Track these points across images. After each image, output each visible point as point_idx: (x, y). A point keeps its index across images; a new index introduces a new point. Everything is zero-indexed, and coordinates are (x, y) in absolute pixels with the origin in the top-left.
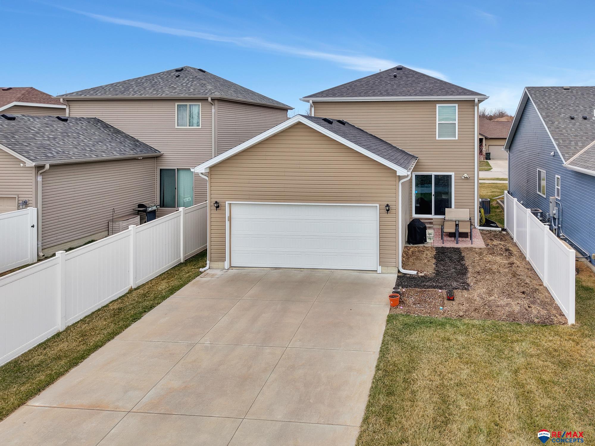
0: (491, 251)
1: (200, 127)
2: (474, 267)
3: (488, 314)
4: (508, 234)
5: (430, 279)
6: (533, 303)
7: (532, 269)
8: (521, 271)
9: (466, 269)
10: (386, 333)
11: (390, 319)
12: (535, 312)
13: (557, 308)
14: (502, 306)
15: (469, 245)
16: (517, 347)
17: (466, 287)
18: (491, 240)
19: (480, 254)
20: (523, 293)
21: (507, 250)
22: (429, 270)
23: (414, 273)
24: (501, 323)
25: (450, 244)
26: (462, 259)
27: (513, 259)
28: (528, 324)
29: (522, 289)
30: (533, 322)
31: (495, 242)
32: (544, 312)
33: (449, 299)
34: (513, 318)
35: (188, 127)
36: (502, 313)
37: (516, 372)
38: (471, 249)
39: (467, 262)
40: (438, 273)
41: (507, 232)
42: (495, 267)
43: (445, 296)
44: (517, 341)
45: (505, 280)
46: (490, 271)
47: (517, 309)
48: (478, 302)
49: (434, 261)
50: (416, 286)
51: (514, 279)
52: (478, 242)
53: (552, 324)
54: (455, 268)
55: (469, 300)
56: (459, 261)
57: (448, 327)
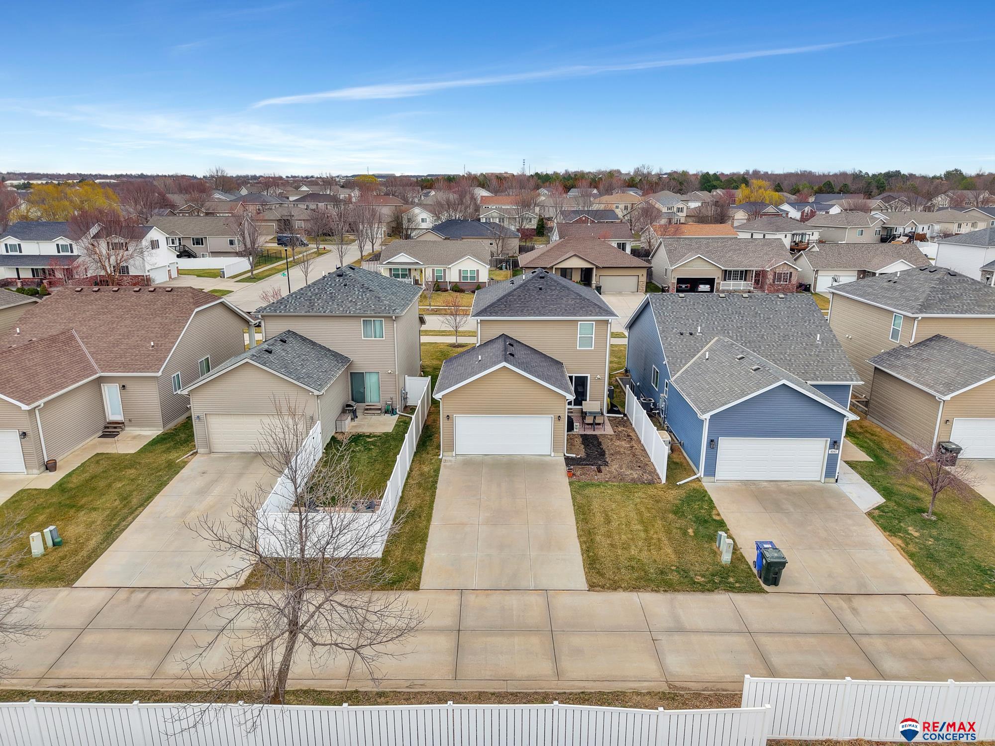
0: (618, 436)
1: (384, 339)
2: (609, 450)
3: (621, 479)
4: (628, 419)
5: (584, 460)
6: (645, 473)
7: (644, 450)
8: (638, 452)
9: (604, 451)
10: (571, 491)
11: (571, 484)
12: (645, 478)
13: (657, 475)
14: (628, 475)
15: (603, 433)
16: (636, 495)
17: (606, 464)
18: (617, 426)
19: (612, 440)
20: (639, 467)
21: (629, 436)
22: (582, 454)
23: (574, 456)
24: (627, 484)
25: (589, 432)
26: (600, 444)
27: (633, 443)
28: (641, 484)
29: (639, 465)
30: (644, 483)
31: (620, 429)
32: (650, 477)
33: (599, 472)
34: (634, 481)
35: (373, 339)
36: (628, 478)
37: (636, 505)
38: (604, 436)
39: (604, 447)
40: (588, 455)
41: (627, 417)
42: (622, 450)
43: (596, 470)
44: (636, 492)
45: (629, 459)
46: (619, 453)
47: (636, 476)
48: (615, 473)
49: (583, 446)
50: (578, 464)
51: (634, 458)
52: (608, 430)
53: (654, 483)
54: (597, 451)
55: (610, 472)
56: (599, 446)
57: (601, 486)
